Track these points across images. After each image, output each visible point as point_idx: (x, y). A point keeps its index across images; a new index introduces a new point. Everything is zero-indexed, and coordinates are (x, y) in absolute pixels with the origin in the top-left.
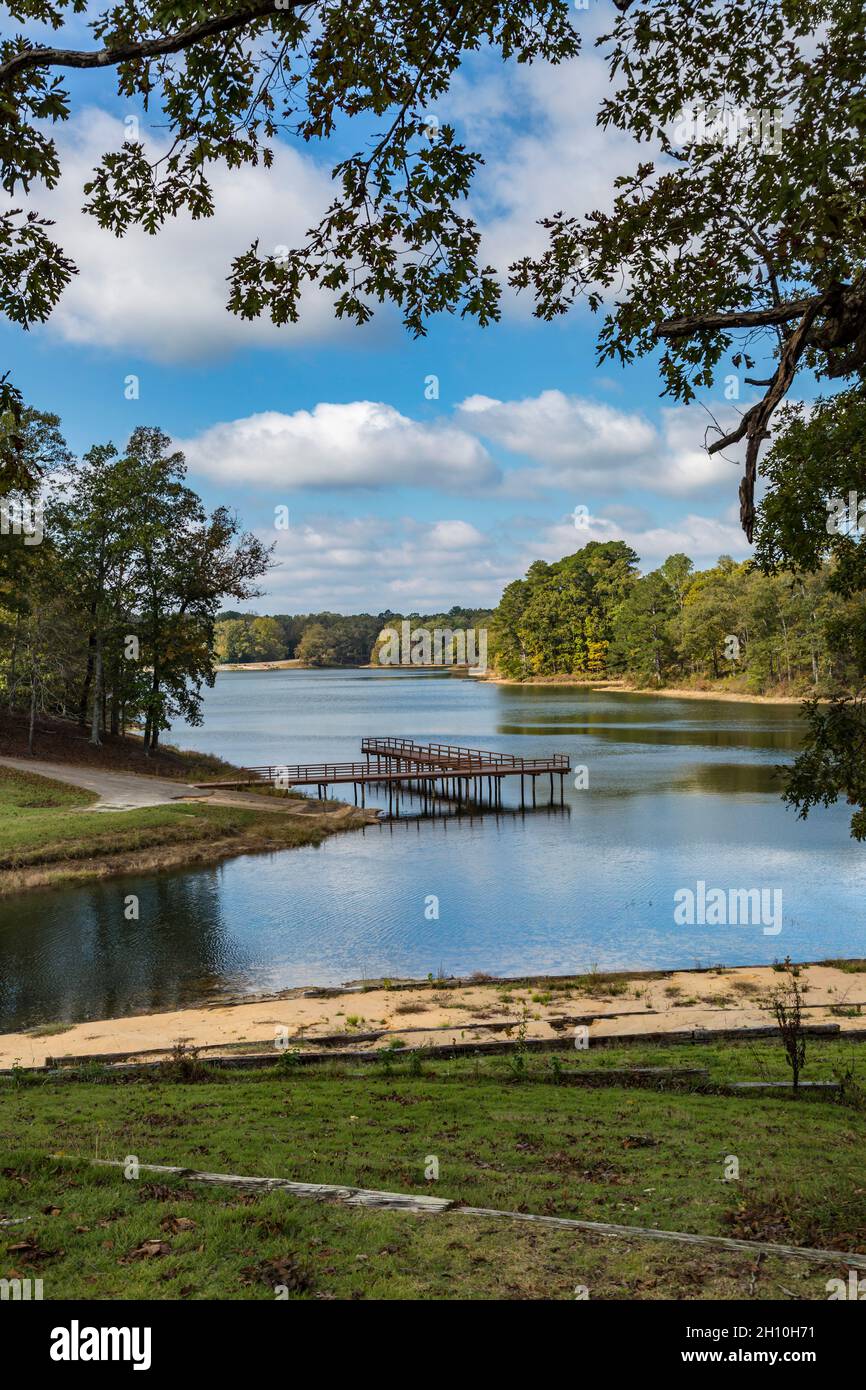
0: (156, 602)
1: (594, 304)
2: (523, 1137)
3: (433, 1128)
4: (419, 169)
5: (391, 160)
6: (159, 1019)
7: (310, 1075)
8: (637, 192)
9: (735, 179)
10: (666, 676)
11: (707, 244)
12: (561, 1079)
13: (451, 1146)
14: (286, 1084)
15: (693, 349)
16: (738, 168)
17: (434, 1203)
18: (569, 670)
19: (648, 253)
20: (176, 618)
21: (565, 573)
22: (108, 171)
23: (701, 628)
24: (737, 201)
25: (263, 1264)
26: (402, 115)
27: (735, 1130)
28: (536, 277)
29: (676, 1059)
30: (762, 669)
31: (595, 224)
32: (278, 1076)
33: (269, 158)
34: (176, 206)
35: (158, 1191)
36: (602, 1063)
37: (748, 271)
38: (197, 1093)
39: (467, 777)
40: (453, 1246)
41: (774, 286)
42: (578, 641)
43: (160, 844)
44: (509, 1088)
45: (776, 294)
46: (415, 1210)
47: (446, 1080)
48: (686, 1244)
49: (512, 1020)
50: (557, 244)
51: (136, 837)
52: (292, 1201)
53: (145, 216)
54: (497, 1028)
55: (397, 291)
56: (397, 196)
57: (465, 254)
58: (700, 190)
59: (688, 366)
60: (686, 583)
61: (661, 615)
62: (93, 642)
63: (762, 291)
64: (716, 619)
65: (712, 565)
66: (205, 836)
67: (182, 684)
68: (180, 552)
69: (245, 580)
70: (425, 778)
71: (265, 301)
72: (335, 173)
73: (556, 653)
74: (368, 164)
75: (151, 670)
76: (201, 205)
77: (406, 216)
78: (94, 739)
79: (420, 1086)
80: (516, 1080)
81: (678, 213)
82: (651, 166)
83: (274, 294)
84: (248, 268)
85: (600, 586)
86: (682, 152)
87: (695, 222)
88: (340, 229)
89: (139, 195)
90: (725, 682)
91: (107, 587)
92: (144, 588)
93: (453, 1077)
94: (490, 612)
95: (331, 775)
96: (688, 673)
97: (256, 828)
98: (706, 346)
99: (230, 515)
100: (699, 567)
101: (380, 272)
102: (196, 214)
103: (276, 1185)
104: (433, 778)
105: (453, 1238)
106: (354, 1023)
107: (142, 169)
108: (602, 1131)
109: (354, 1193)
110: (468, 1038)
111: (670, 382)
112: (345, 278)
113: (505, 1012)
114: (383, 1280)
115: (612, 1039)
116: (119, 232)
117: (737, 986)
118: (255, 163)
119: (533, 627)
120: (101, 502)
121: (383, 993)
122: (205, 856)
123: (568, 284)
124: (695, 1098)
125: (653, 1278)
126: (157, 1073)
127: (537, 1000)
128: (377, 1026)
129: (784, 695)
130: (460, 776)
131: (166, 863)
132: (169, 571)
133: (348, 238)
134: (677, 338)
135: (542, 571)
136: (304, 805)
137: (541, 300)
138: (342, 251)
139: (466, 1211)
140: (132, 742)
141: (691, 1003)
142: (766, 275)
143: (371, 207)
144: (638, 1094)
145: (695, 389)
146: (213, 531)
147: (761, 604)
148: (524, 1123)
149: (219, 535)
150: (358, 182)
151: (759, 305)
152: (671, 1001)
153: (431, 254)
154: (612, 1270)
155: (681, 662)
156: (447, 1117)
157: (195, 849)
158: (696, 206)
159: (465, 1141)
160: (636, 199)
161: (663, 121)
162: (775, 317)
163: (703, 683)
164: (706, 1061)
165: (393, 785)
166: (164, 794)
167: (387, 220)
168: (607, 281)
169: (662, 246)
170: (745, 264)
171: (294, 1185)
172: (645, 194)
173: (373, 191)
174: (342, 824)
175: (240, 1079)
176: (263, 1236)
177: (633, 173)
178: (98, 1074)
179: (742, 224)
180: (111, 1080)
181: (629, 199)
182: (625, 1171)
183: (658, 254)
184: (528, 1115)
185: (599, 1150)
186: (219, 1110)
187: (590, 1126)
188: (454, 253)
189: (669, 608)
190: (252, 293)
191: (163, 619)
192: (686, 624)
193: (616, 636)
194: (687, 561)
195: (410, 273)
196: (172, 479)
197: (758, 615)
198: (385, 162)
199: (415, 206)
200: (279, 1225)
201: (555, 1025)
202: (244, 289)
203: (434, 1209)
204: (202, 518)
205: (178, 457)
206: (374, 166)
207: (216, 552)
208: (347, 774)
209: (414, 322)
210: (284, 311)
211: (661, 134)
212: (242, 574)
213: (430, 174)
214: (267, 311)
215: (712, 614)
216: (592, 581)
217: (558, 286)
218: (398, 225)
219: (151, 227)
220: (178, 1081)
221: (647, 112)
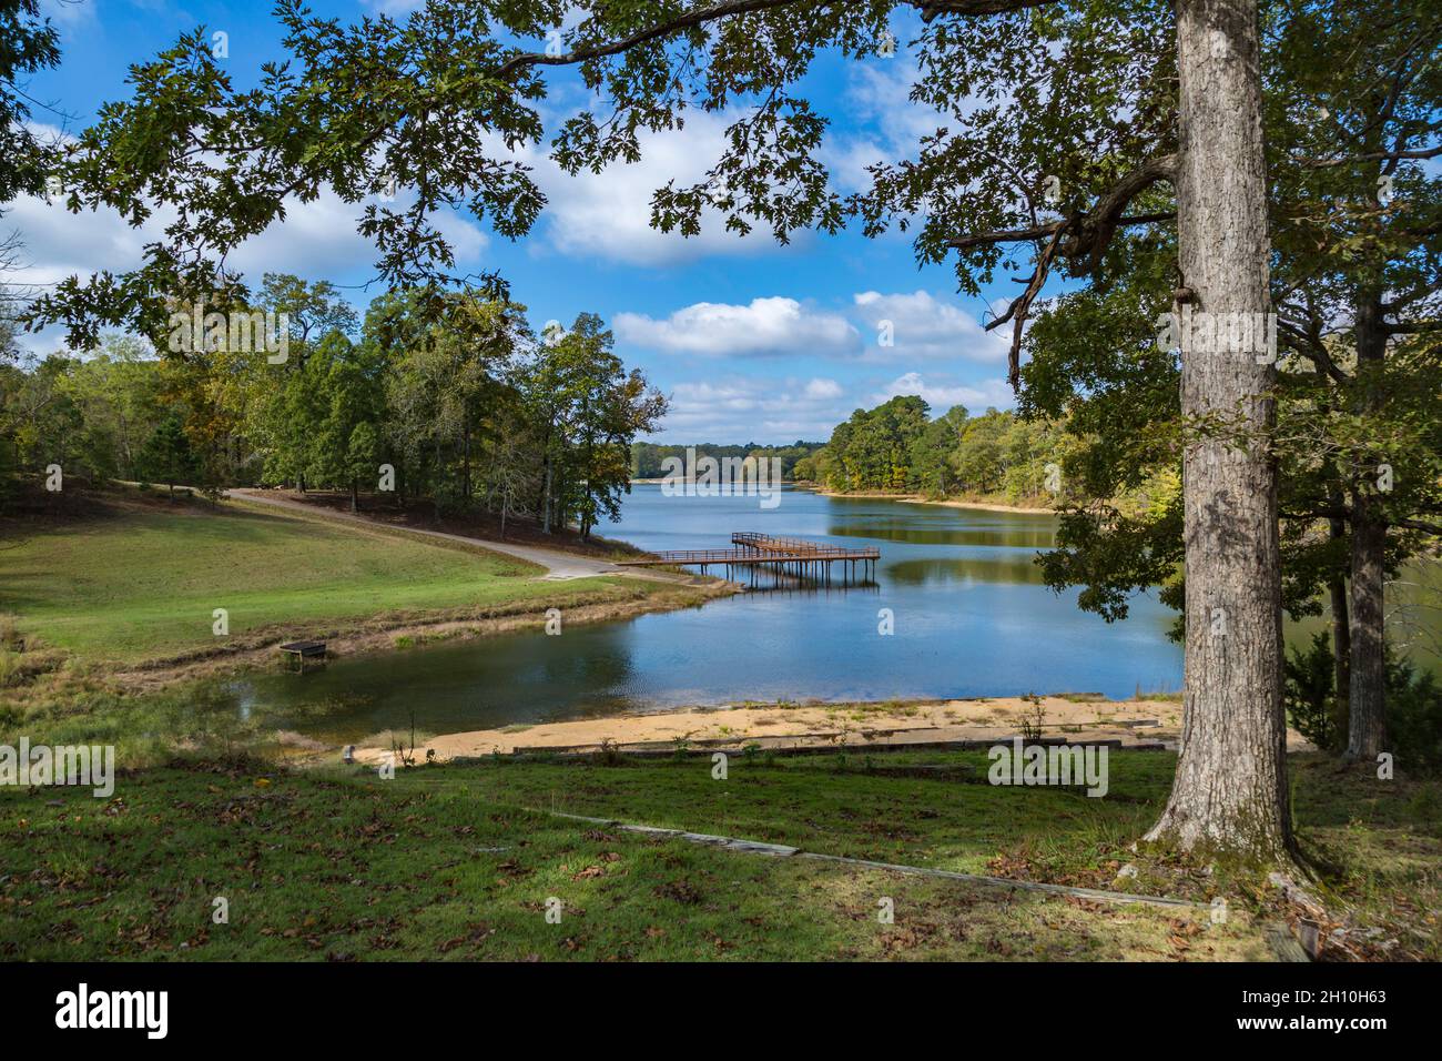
0: (589, 435)
1: (903, 227)
2: (845, 810)
3: (782, 802)
4: (784, 130)
5: (766, 124)
6: (590, 723)
7: (696, 764)
8: (936, 148)
9: (1005, 139)
10: (948, 492)
11: (985, 185)
12: (872, 772)
13: (796, 814)
14: (680, 770)
15: (977, 258)
16: (1006, 133)
17: (786, 850)
18: (880, 487)
19: (942, 191)
20: (604, 447)
21: (878, 418)
22: (569, 132)
23: (974, 458)
24: (1006, 155)
25: (668, 885)
26: (773, 93)
27: (992, 808)
28: (863, 207)
29: (952, 760)
30: (1017, 488)
31: (906, 169)
32: (674, 765)
33: (680, 123)
34: (615, 154)
35: (596, 835)
36: (900, 762)
37: (1014, 203)
38: (618, 774)
39: (806, 561)
40: (799, 878)
41: (1033, 214)
42: (886, 466)
43: (590, 604)
44: (835, 777)
45: (1034, 219)
46: (772, 854)
47: (791, 770)
48: (961, 880)
49: (837, 731)
50: (878, 184)
51: (574, 601)
52: (687, 845)
53: (593, 162)
54: (826, 737)
55: (769, 213)
56: (770, 148)
57: (817, 187)
58: (981, 147)
59: (974, 269)
60: (964, 426)
61: (946, 449)
62: (546, 462)
63: (1024, 217)
64: (985, 452)
65: (983, 413)
66: (622, 599)
67: (608, 493)
68: (608, 400)
69: (651, 419)
70: (777, 561)
71: (677, 221)
72: (727, 133)
73: (871, 474)
74: (749, 127)
75: (586, 482)
76: (633, 155)
77: (776, 161)
78: (546, 530)
79: (773, 774)
80: (840, 771)
81: (964, 163)
82: (946, 130)
83: (683, 215)
84: (664, 197)
85: (903, 427)
86: (968, 120)
87: (976, 170)
88: (730, 171)
89: (590, 148)
90: (990, 497)
91: (555, 423)
92: (581, 425)
93: (796, 768)
94: (823, 445)
95: (710, 559)
96: (964, 490)
97: (657, 594)
98: (986, 256)
99: (642, 375)
100: (973, 415)
101: (757, 200)
102: (629, 160)
103: (676, 834)
104: (782, 561)
105: (799, 873)
106: (725, 731)
107: (591, 130)
108: (901, 807)
109: (730, 842)
110: (805, 743)
111: (962, 281)
112: (732, 204)
113: (831, 726)
114: (751, 898)
115: (907, 745)
116: (573, 173)
117: (996, 711)
118: (671, 128)
119: (855, 456)
120: (553, 364)
121: (745, 711)
122: (622, 613)
123: (886, 211)
124: (965, 786)
125: (937, 902)
126: (590, 759)
127: (853, 718)
128: (741, 734)
129: (1032, 506)
130: (801, 560)
131: (595, 617)
132: (599, 413)
133: (735, 177)
134: (966, 248)
135: (861, 416)
136: (691, 578)
137: (867, 223)
138: (731, 185)
139: (808, 855)
140: (572, 533)
141: (963, 722)
142: (1027, 206)
143: (751, 156)
144: (927, 782)
145: (980, 285)
146: (630, 386)
147: (1017, 442)
148: (845, 800)
149: (634, 389)
150: (743, 139)
151: (1021, 226)
152: (949, 720)
153: (794, 188)
154: (909, 896)
155: (960, 482)
156: (792, 795)
157: (615, 608)
158: (978, 157)
159: (804, 812)
160: (935, 152)
161: (957, 98)
162: (1035, 234)
163: (974, 497)
164: (973, 762)
165: (753, 566)
166: (594, 569)
167: (763, 164)
168: (913, 210)
169: (951, 186)
170: (1012, 198)
171: (689, 835)
172: (941, 149)
173: (753, 145)
174: (718, 593)
175: (648, 766)
176: (668, 866)
177: (933, 134)
178: (551, 758)
179: (1010, 170)
180: (559, 762)
181: (930, 152)
182: (917, 834)
183: (949, 191)
184: (848, 796)
185: (898, 820)
186: (633, 786)
187: (892, 804)
188: (809, 187)
189: (951, 443)
190: (667, 214)
191: (595, 447)
192: (963, 455)
193: (914, 462)
194: (964, 410)
195: (778, 201)
196: (604, 350)
197: (1014, 449)
198: (762, 125)
199: (782, 154)
200: (679, 860)
201: (867, 736)
202: (661, 212)
203: (786, 854)
204: (623, 376)
205: (609, 334)
206: (753, 128)
207: (632, 400)
208: (723, 559)
209: (781, 234)
210: (691, 227)
211: (954, 107)
212: (650, 415)
213: (793, 133)
214: (678, 227)
215: (982, 448)
216: (896, 424)
217: (879, 213)
218: (771, 167)
219: (597, 169)
220: (605, 765)
221: (944, 92)
